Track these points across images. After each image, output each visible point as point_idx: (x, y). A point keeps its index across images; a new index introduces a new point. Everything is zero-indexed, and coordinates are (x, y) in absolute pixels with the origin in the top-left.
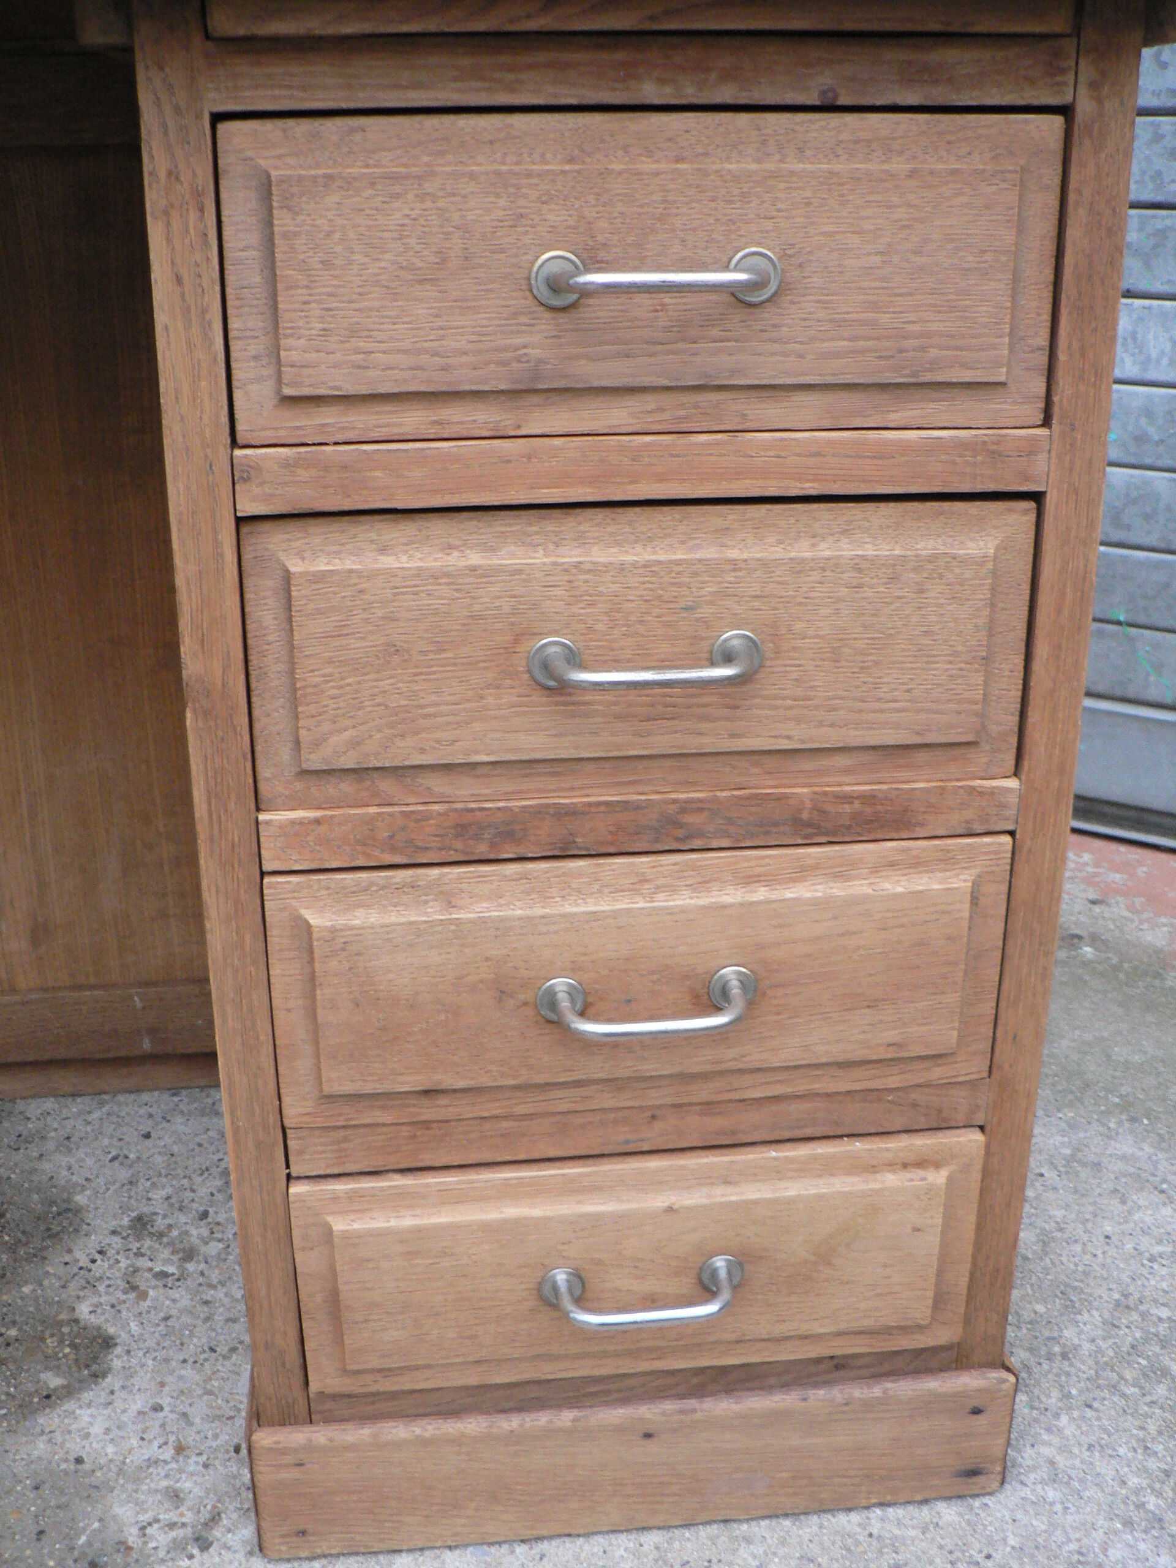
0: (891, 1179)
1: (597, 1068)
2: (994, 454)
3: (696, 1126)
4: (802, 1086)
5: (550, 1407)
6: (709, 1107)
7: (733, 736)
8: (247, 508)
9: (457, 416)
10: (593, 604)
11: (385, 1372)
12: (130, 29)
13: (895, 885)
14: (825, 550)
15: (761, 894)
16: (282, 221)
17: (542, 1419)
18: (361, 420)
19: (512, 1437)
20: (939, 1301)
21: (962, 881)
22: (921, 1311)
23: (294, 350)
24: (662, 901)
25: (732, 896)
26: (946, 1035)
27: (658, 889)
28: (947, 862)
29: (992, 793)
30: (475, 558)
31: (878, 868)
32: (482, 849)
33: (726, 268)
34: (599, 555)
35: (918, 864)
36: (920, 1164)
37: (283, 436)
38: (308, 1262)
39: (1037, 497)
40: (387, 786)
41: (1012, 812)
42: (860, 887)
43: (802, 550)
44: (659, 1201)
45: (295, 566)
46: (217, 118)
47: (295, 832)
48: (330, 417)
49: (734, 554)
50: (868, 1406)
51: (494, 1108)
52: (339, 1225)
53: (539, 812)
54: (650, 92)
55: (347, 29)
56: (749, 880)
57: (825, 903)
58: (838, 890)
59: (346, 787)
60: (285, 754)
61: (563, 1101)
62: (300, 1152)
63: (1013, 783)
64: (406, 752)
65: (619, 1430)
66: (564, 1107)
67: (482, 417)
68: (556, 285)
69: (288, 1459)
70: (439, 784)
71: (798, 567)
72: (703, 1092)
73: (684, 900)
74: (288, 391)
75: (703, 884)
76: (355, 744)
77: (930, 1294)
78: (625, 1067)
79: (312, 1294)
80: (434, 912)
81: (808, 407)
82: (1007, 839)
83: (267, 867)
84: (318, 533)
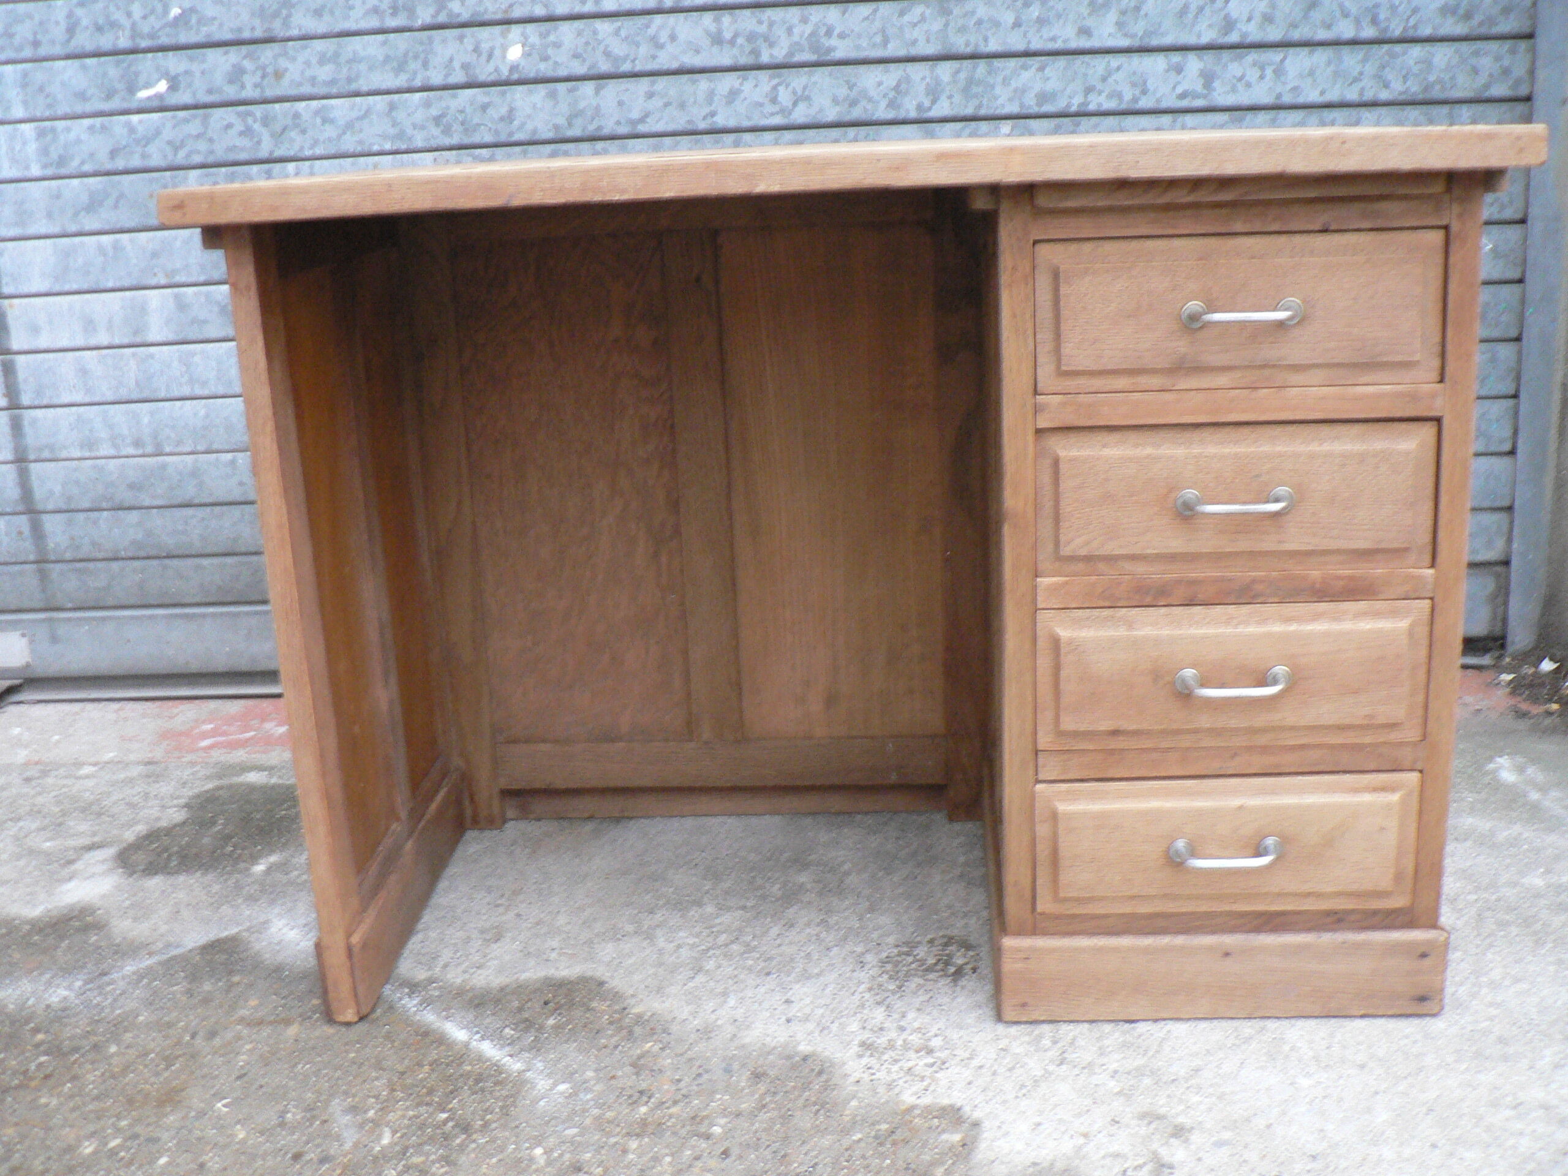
0: (1367, 798)
1: (1205, 721)
2: (1414, 397)
3: (1258, 762)
4: (1317, 740)
5: (1169, 933)
6: (1264, 750)
7: (1280, 542)
8: (1042, 424)
9: (1144, 381)
10: (1208, 473)
11: (1079, 900)
12: (998, 202)
13: (1366, 625)
14: (1326, 447)
15: (1293, 627)
16: (1064, 290)
17: (1166, 940)
18: (1097, 383)
19: (1146, 950)
20: (1398, 878)
21: (1403, 624)
22: (1385, 882)
23: (1067, 349)
24: (1240, 629)
25: (1277, 628)
26: (1398, 712)
27: (1239, 624)
28: (1394, 614)
29: (1420, 577)
30: (1149, 450)
31: (1358, 616)
32: (1148, 600)
33: (1275, 309)
34: (1211, 450)
35: (1377, 615)
36: (1383, 789)
37: (1059, 389)
38: (1043, 830)
39: (1438, 420)
40: (1101, 566)
41: (1430, 587)
42: (1347, 626)
43: (1314, 447)
44: (1236, 802)
45: (1062, 453)
46: (1035, 242)
47: (1054, 589)
48: (1082, 382)
49: (1279, 448)
50: (1358, 946)
51: (1148, 744)
52: (1062, 807)
53: (1179, 582)
54: (1239, 227)
55: (1100, 204)
56: (1288, 620)
57: (1326, 634)
58: (1336, 627)
59: (1080, 566)
60: (1050, 547)
61: (1185, 742)
62: (1044, 766)
63: (1431, 571)
64: (1112, 548)
65: (1210, 949)
66: (1188, 744)
67: (1155, 381)
68: (1194, 318)
69: (1022, 955)
70: (1128, 566)
71: (1312, 456)
72: (1262, 740)
73: (1252, 629)
74: (1064, 368)
75: (1264, 621)
76: (1088, 543)
77: (1392, 870)
78: (1221, 721)
79: (1043, 851)
80: (1122, 632)
81: (1317, 376)
82: (1428, 601)
83: (1040, 606)
84: (1073, 438)
